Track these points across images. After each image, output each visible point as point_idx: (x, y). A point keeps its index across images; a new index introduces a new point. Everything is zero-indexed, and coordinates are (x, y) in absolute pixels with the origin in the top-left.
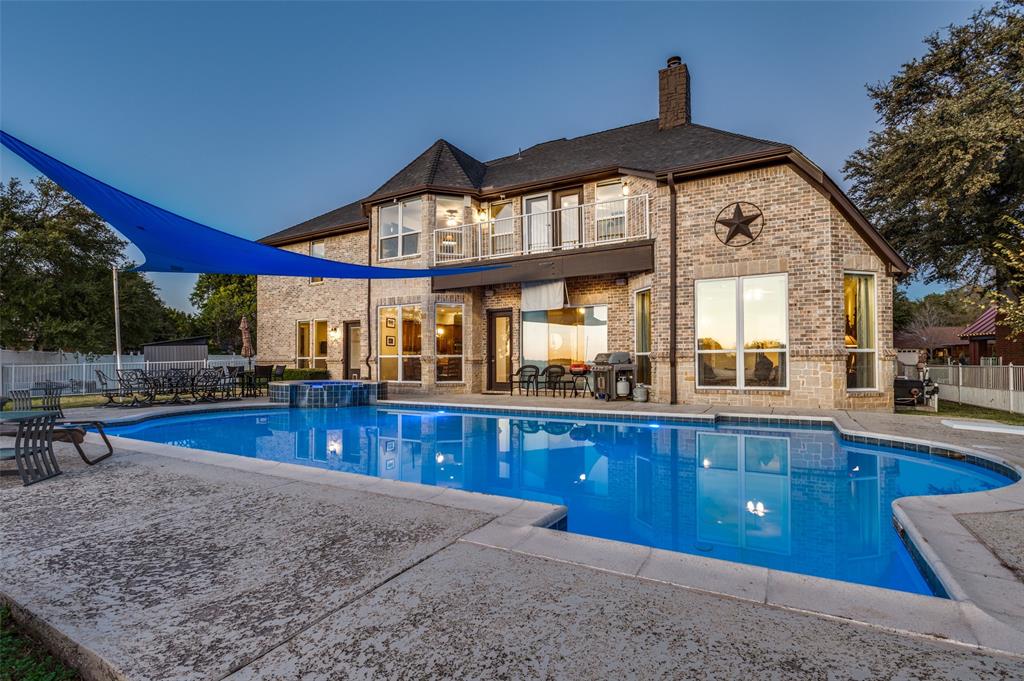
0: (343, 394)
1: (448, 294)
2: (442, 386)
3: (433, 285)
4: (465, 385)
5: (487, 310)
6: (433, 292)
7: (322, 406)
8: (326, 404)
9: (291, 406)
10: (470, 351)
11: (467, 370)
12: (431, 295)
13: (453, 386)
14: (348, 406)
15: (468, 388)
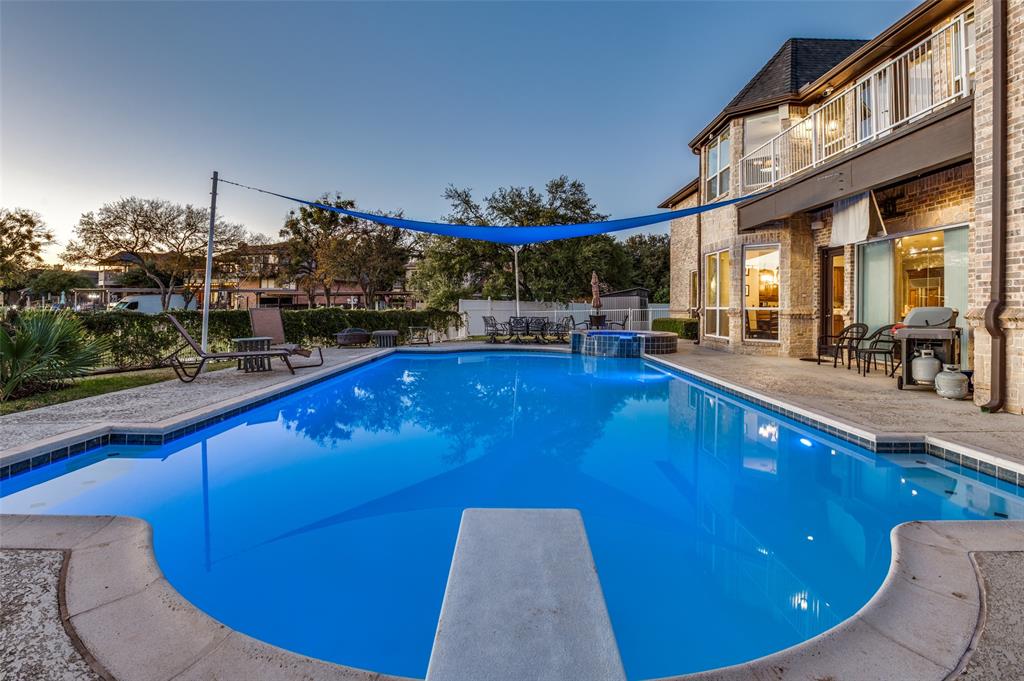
0: (611, 345)
1: (759, 233)
2: (750, 345)
3: (739, 225)
4: (779, 345)
5: (820, 248)
6: (739, 233)
7: (594, 355)
8: (596, 352)
9: (573, 352)
10: (787, 302)
11: (784, 327)
12: (737, 236)
13: (764, 346)
14: (615, 356)
15: (785, 349)
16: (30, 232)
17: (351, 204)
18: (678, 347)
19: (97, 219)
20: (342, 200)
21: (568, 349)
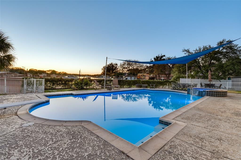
16: (117, 66)
17: (164, 56)
18: (228, 95)
19: (122, 64)
20: (162, 55)
21: (186, 92)
